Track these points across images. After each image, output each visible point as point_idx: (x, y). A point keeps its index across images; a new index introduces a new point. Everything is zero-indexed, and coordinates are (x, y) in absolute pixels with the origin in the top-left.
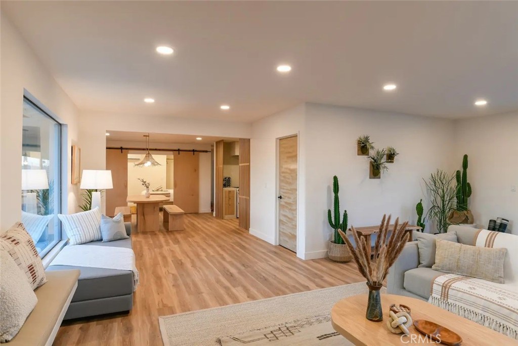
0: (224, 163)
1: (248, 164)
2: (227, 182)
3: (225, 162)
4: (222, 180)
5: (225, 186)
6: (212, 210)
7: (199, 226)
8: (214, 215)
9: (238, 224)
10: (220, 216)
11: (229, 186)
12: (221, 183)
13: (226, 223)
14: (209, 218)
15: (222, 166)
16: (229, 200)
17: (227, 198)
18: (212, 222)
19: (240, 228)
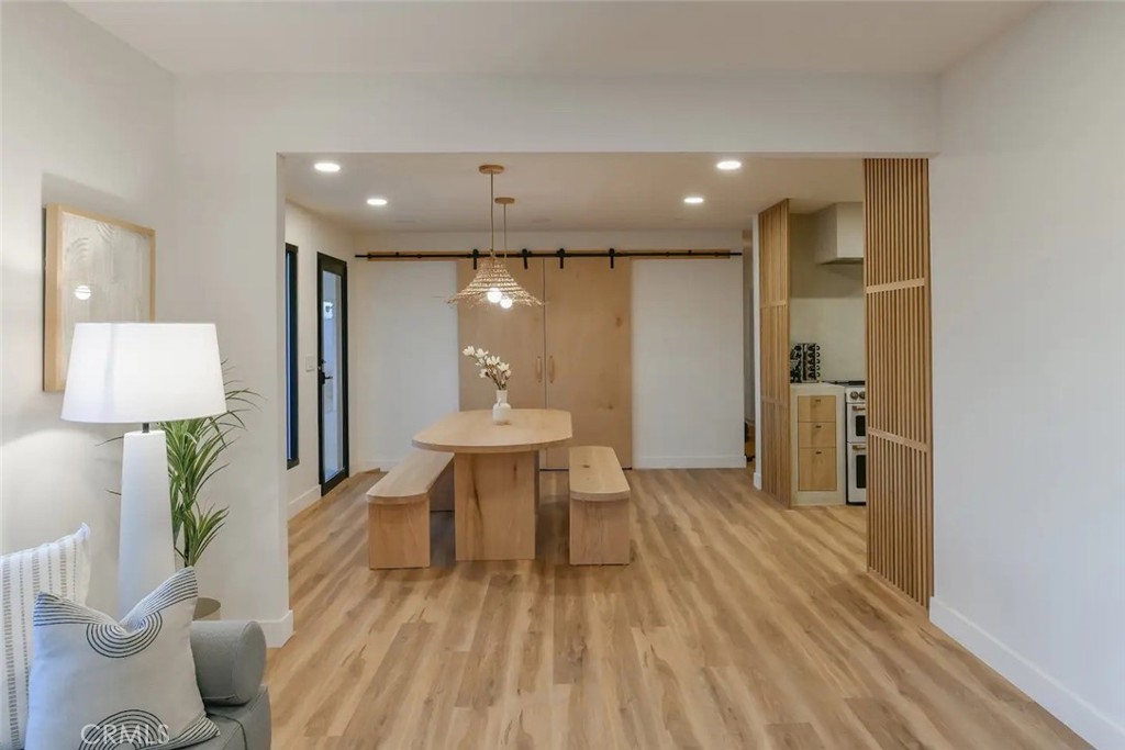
0: (792, 294)
1: (919, 282)
2: (805, 363)
3: (797, 288)
4: (786, 356)
5: (796, 376)
6: (750, 459)
7: (695, 540)
8: (757, 483)
9: (863, 545)
10: (778, 491)
11: (813, 376)
12: (784, 366)
13: (802, 531)
14: (739, 497)
15: (784, 302)
16: (814, 434)
17: (808, 427)
18: (746, 523)
19: (873, 576)
